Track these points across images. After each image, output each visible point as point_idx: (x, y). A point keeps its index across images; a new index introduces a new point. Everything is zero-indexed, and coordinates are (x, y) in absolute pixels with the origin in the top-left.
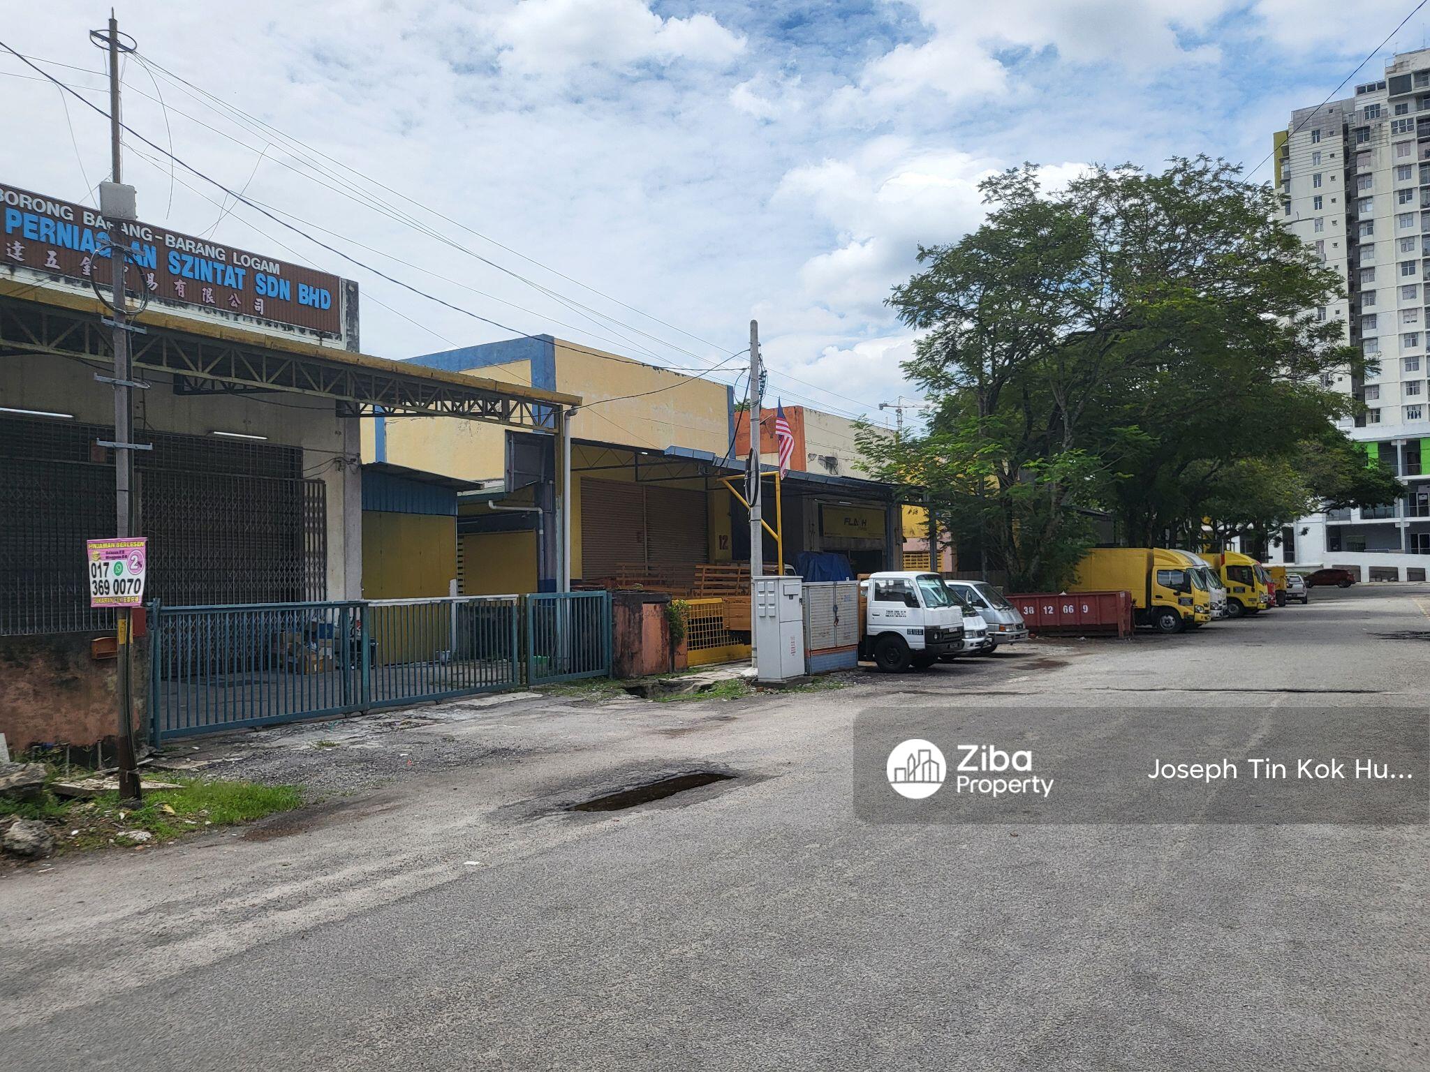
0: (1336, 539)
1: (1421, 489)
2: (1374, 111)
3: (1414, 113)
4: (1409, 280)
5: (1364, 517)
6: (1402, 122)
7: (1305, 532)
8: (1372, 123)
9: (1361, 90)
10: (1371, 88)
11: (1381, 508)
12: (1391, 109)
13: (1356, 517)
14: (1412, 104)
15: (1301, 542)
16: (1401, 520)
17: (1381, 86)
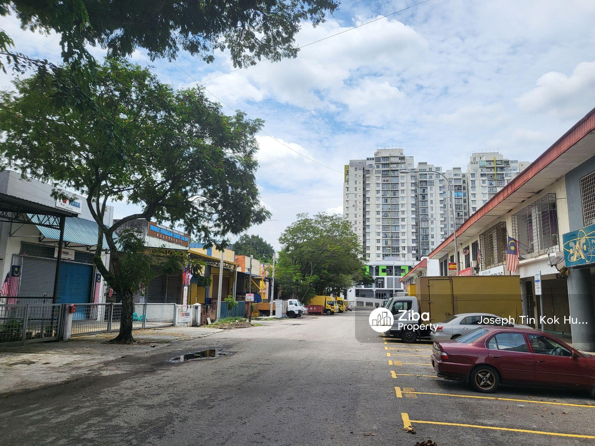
0: (358, 293)
1: (379, 280)
2: (371, 165)
6: (378, 171)
7: (350, 291)
8: (370, 169)
9: (368, 159)
11: (369, 285)
12: (375, 167)
13: (363, 287)
14: (381, 166)
16: (374, 288)
17: (373, 159)
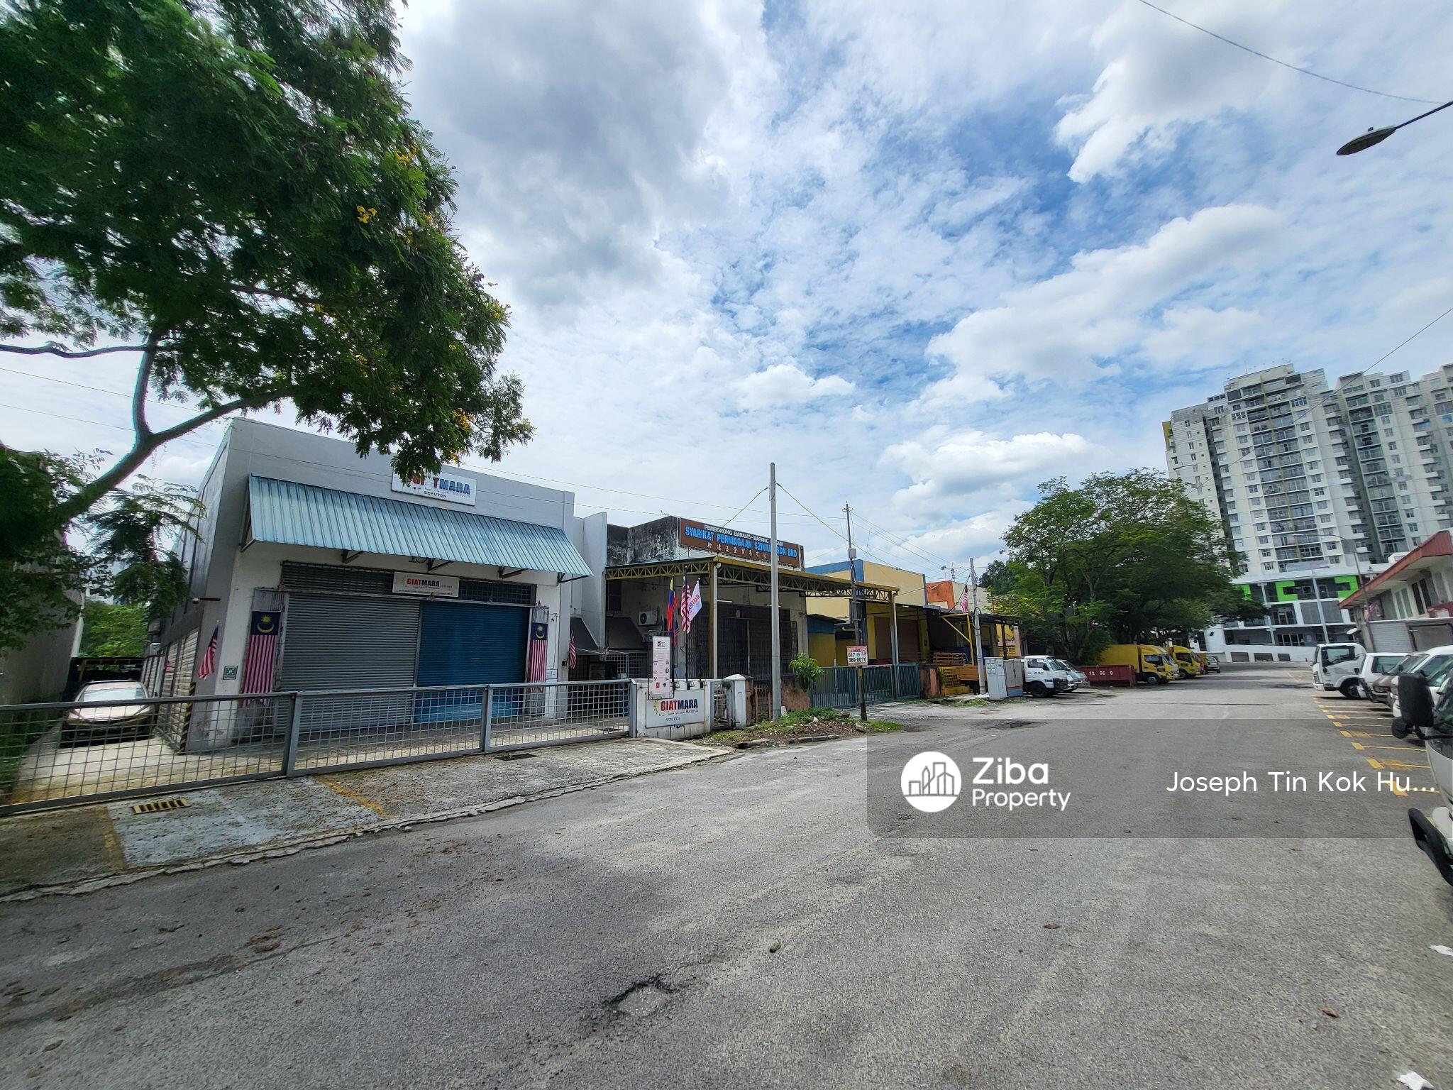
0: (1231, 638)
1: (1280, 610)
2: (1220, 409)
3: (1245, 409)
4: (1254, 495)
5: (1246, 625)
6: (1238, 414)
7: (1212, 634)
9: (1211, 400)
10: (1217, 398)
11: (1256, 621)
13: (1241, 625)
14: (1243, 404)
15: (1209, 639)
16: (1270, 626)
17: (1223, 397)
